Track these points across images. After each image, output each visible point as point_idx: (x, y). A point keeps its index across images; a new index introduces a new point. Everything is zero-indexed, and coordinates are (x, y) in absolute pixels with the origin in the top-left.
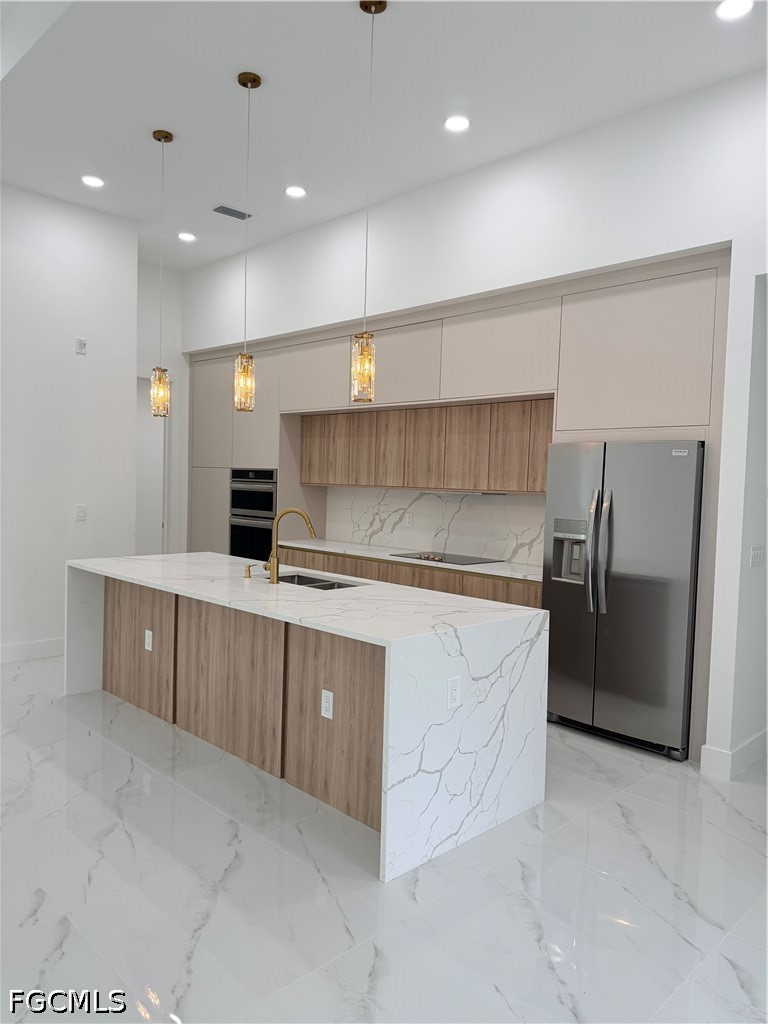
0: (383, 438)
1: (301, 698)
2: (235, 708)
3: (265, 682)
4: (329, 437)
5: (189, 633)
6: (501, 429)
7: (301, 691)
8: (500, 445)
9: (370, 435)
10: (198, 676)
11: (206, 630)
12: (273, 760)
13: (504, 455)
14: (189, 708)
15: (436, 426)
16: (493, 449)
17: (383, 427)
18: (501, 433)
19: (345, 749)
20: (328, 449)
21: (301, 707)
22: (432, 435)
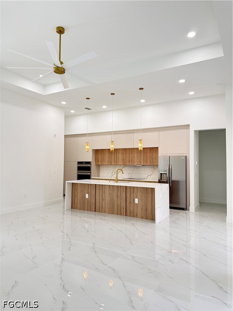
0: (118, 155)
1: (130, 201)
2: (113, 205)
3: (121, 199)
4: (103, 154)
5: (99, 193)
6: (146, 153)
7: (130, 200)
8: (146, 156)
9: (114, 154)
10: (102, 201)
11: (104, 192)
12: (123, 213)
13: (146, 158)
14: (100, 208)
15: (131, 152)
16: (144, 157)
17: (118, 153)
18: (145, 154)
19: (141, 208)
20: (103, 157)
21: (130, 202)
22: (130, 154)
